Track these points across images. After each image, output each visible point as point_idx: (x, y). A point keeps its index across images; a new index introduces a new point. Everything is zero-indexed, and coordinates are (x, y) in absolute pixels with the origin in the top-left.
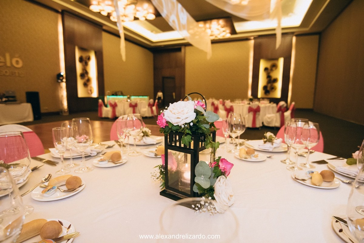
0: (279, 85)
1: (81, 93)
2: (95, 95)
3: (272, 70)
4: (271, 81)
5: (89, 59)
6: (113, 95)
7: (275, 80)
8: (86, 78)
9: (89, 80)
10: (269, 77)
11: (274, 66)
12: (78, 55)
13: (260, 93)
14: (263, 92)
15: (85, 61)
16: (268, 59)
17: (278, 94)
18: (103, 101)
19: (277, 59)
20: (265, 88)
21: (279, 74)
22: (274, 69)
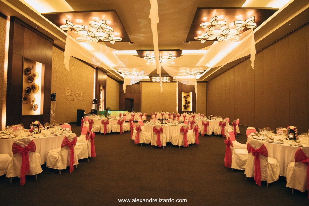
0: (191, 105)
3: (187, 97)
4: (187, 103)
7: (189, 103)
10: (186, 101)
11: (188, 96)
13: (183, 109)
14: (184, 108)
16: (185, 92)
17: (191, 109)
19: (189, 92)
20: (184, 106)
21: (190, 99)
22: (188, 97)
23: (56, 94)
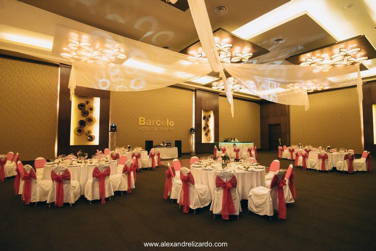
1: (204, 140)
2: (212, 141)
5: (210, 116)
6: (225, 141)
8: (207, 130)
9: (208, 131)
12: (203, 115)
15: (207, 119)
18: (218, 146)
23: (115, 125)
